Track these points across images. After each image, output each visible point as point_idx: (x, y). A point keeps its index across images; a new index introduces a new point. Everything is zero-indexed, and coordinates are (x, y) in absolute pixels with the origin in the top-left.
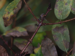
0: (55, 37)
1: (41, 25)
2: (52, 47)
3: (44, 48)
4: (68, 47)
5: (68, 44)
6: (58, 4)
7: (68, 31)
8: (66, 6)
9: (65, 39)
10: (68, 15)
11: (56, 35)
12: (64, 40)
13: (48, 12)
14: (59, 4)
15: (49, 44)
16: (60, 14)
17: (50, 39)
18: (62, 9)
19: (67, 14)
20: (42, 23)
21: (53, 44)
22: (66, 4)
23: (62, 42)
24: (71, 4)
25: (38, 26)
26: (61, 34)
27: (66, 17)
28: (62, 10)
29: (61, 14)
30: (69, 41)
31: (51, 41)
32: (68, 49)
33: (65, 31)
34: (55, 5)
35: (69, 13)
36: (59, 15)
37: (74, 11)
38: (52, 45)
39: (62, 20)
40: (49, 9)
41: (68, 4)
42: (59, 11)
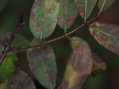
0: (32, 65)
1: (8, 51)
2: (29, 83)
3: (15, 86)
4: (55, 81)
5: (55, 76)
6: (34, 12)
7: (54, 55)
8: (49, 15)
9: (49, 69)
10: (52, 31)
11: (33, 62)
12: (47, 71)
13: (18, 28)
14: (37, 12)
15: (22, 80)
16: (39, 29)
17: (24, 72)
18: (42, 20)
19: (51, 28)
20: (10, 47)
21: (30, 78)
22: (49, 12)
23: (45, 73)
24: (57, 11)
25: (3, 53)
26: (42, 60)
27: (50, 34)
28: (42, 22)
29: (41, 30)
30: (56, 72)
31: (26, 75)
32: (55, 85)
33: (49, 56)
34: (31, 15)
35: (54, 26)
36: (38, 31)
37: (62, 24)
38: (28, 80)
39: (42, 39)
40: (20, 23)
41: (52, 11)
42: (38, 24)
